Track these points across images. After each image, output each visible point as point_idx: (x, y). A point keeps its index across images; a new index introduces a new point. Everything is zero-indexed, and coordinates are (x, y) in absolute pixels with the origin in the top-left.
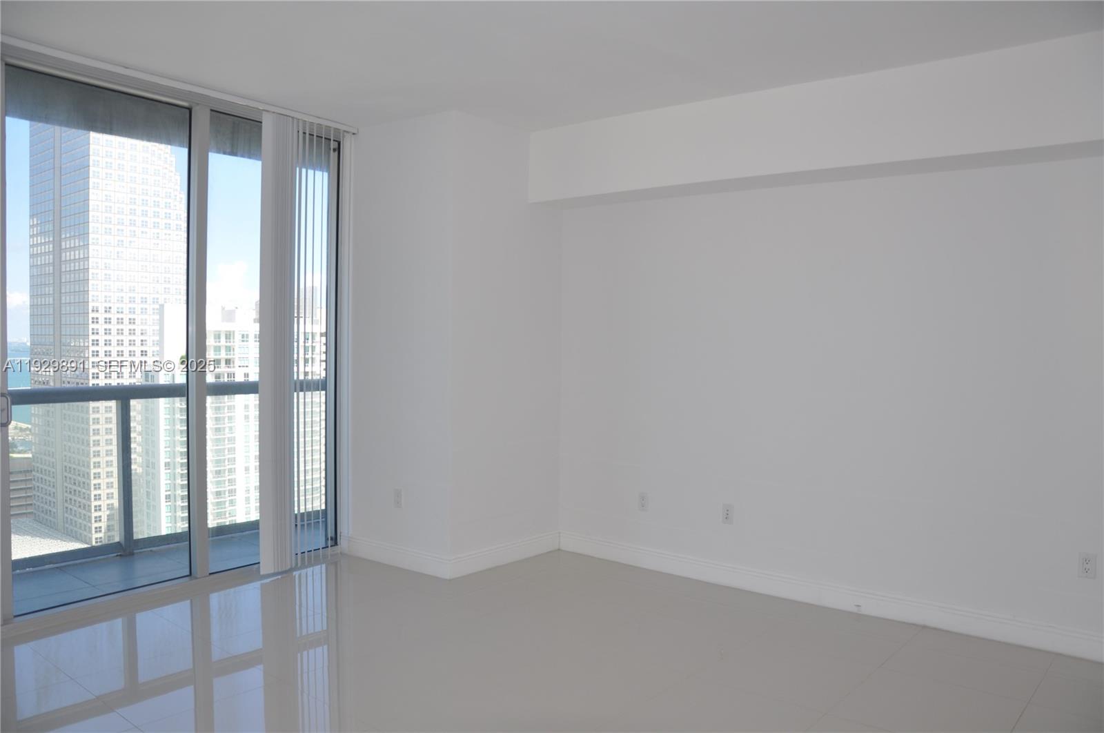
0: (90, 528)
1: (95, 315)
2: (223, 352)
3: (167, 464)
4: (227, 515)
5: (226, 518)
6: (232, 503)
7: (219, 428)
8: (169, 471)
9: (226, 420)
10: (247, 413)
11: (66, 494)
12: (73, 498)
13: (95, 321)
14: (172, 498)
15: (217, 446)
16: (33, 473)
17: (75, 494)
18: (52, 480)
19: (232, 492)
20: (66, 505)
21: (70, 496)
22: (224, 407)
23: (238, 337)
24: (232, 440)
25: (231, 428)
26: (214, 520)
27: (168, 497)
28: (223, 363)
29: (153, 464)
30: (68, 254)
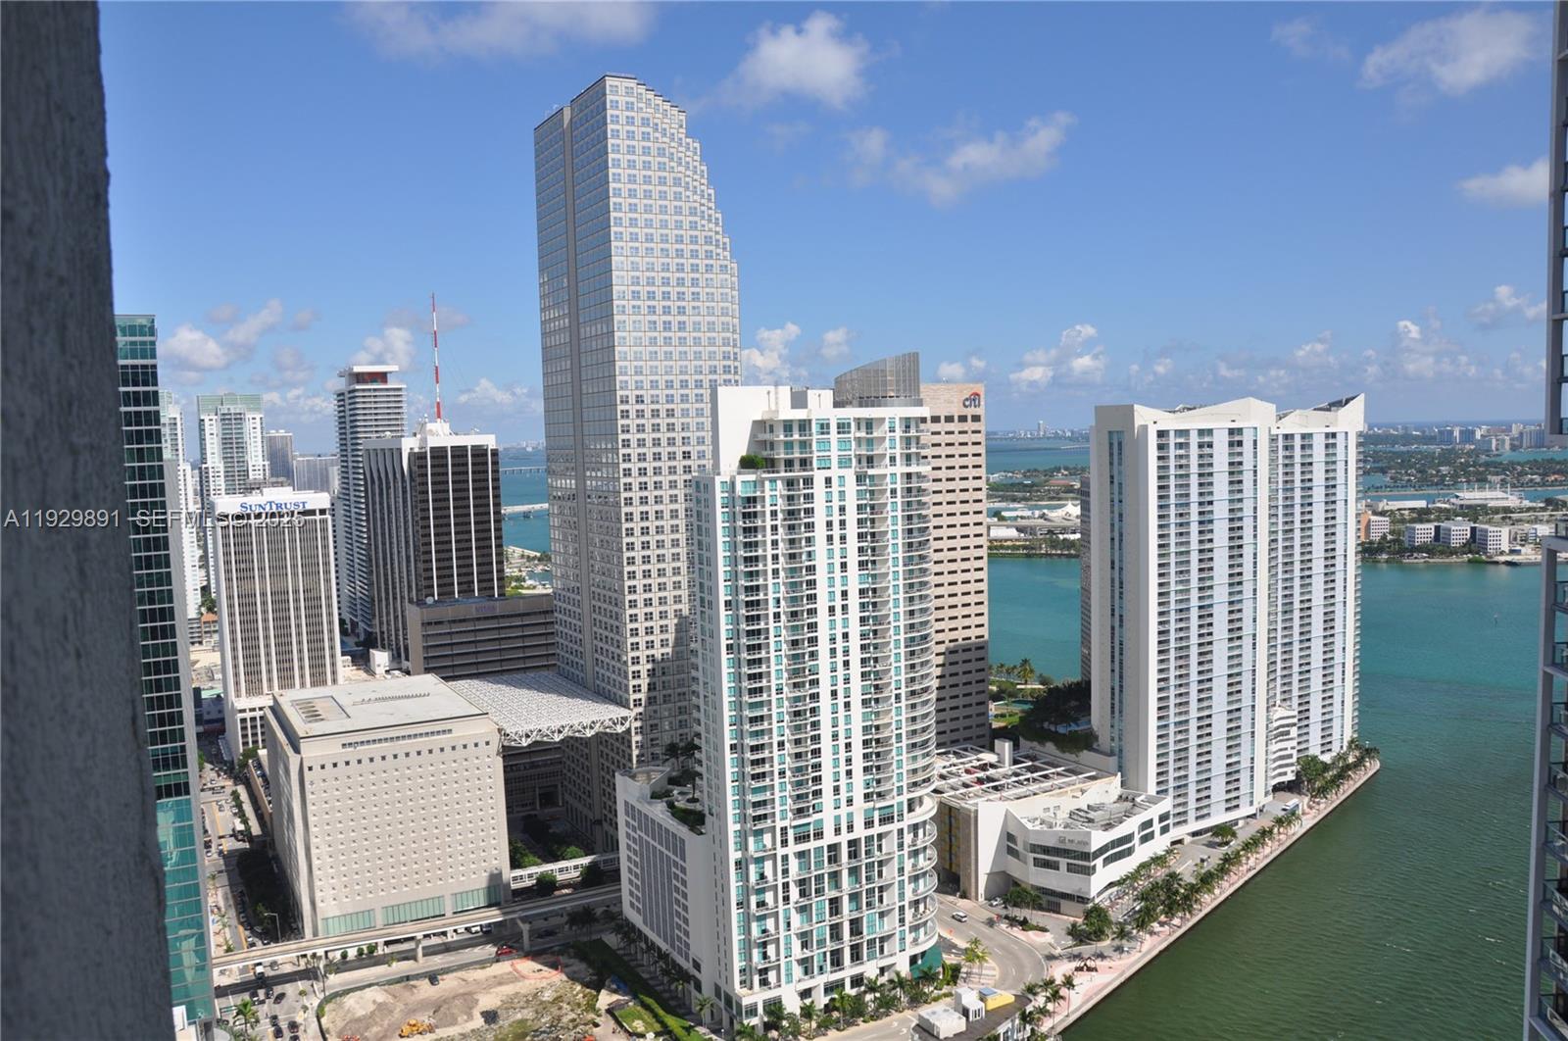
0: (627, 686)
1: (625, 407)
2: (796, 449)
3: (728, 604)
4: (807, 672)
5: (805, 677)
6: (813, 655)
7: (794, 554)
8: (730, 612)
9: (803, 543)
10: (830, 533)
11: (595, 642)
12: (605, 647)
13: (625, 414)
14: (735, 648)
15: (792, 577)
16: (556, 614)
17: (607, 642)
18: (579, 623)
19: (813, 641)
20: (596, 655)
21: (600, 644)
22: (800, 525)
23: (815, 428)
24: (811, 569)
25: (809, 554)
26: (790, 679)
27: (729, 647)
28: (797, 465)
29: (710, 603)
30: (588, 329)
